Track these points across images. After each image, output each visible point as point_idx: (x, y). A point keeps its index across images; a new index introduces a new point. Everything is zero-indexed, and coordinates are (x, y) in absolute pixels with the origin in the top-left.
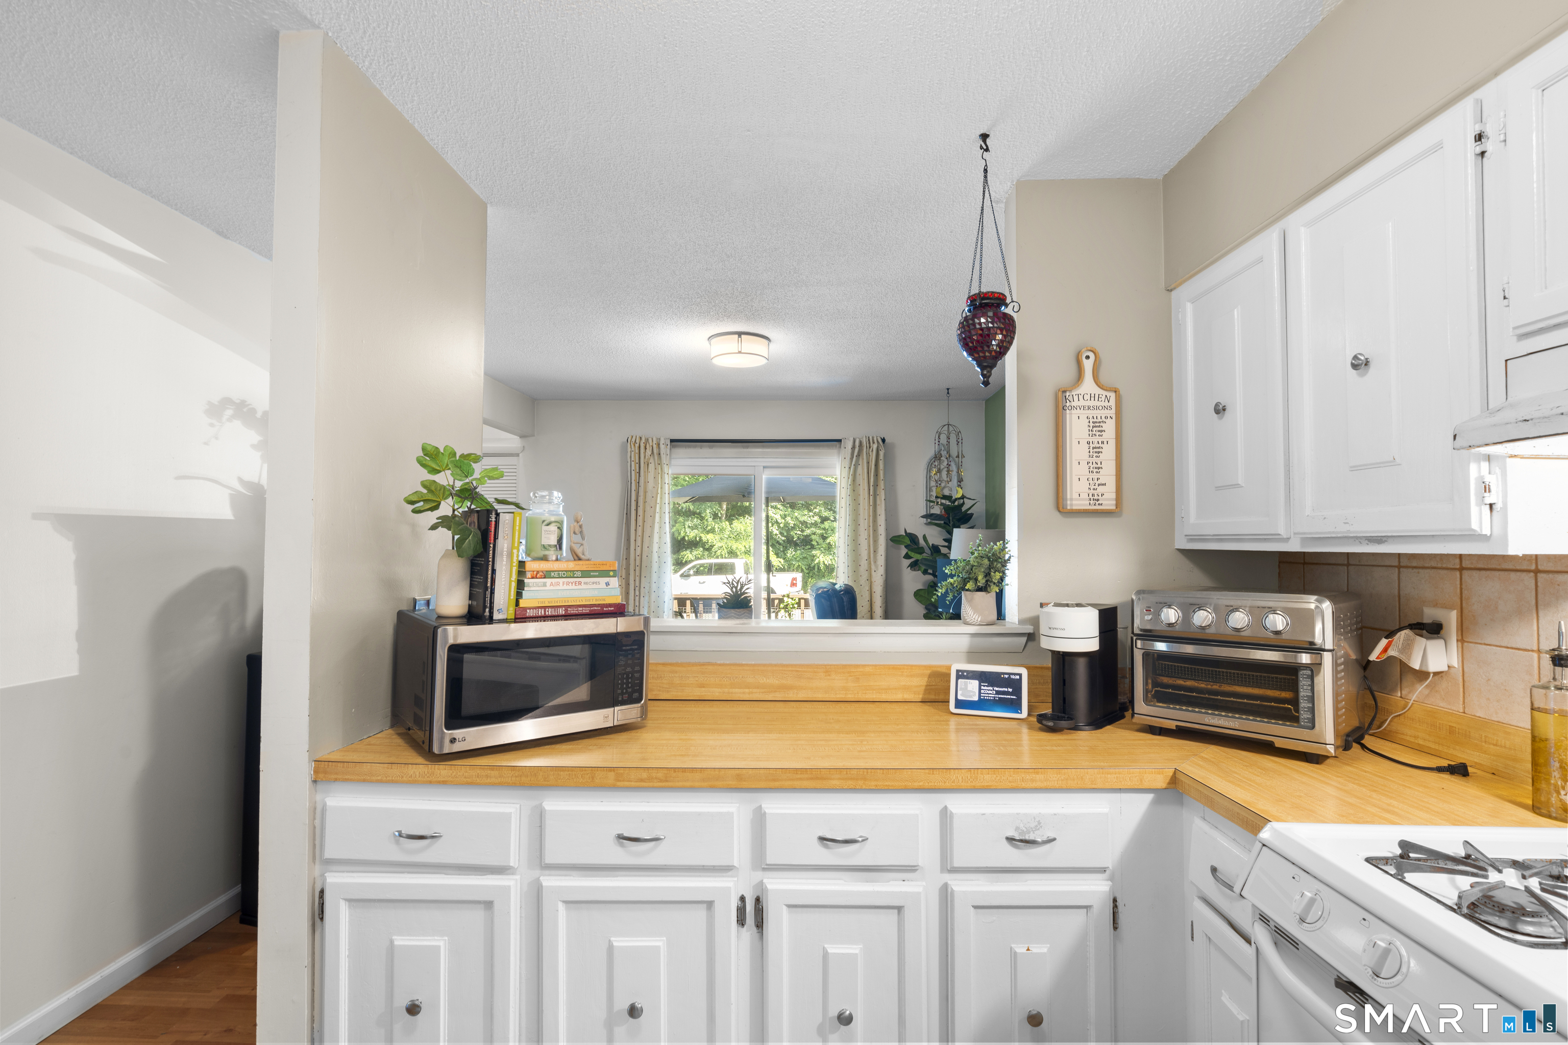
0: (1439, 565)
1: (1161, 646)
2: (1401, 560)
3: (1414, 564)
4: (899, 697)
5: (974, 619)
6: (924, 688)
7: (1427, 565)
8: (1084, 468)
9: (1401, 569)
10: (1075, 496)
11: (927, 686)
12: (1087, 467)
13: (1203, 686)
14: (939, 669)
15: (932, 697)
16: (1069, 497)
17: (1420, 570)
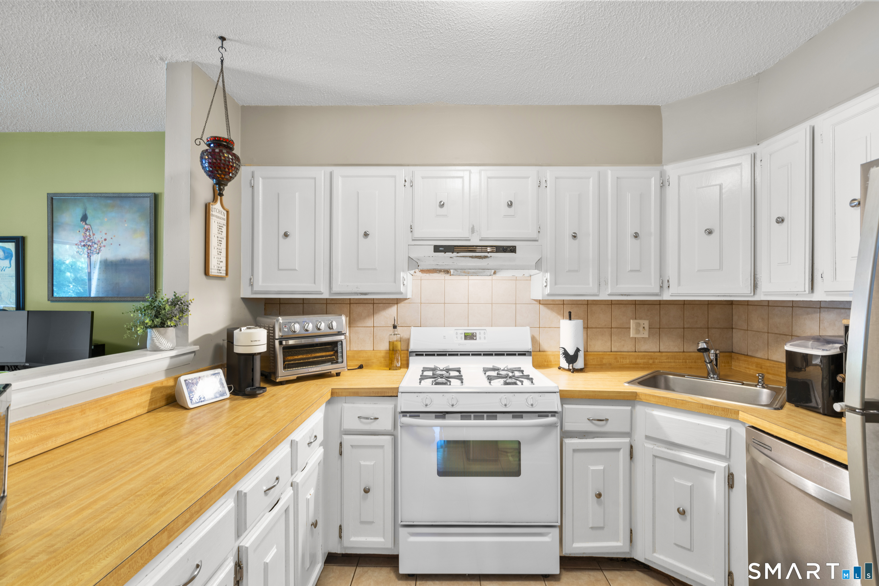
0: (342, 303)
1: (291, 342)
2: (327, 301)
3: (333, 302)
4: (134, 414)
5: (168, 346)
6: (148, 402)
7: (338, 303)
8: (216, 250)
9: (327, 304)
10: (213, 267)
11: (150, 399)
12: (217, 251)
13: (305, 357)
14: (157, 385)
15: (153, 407)
16: (211, 267)
17: (335, 304)
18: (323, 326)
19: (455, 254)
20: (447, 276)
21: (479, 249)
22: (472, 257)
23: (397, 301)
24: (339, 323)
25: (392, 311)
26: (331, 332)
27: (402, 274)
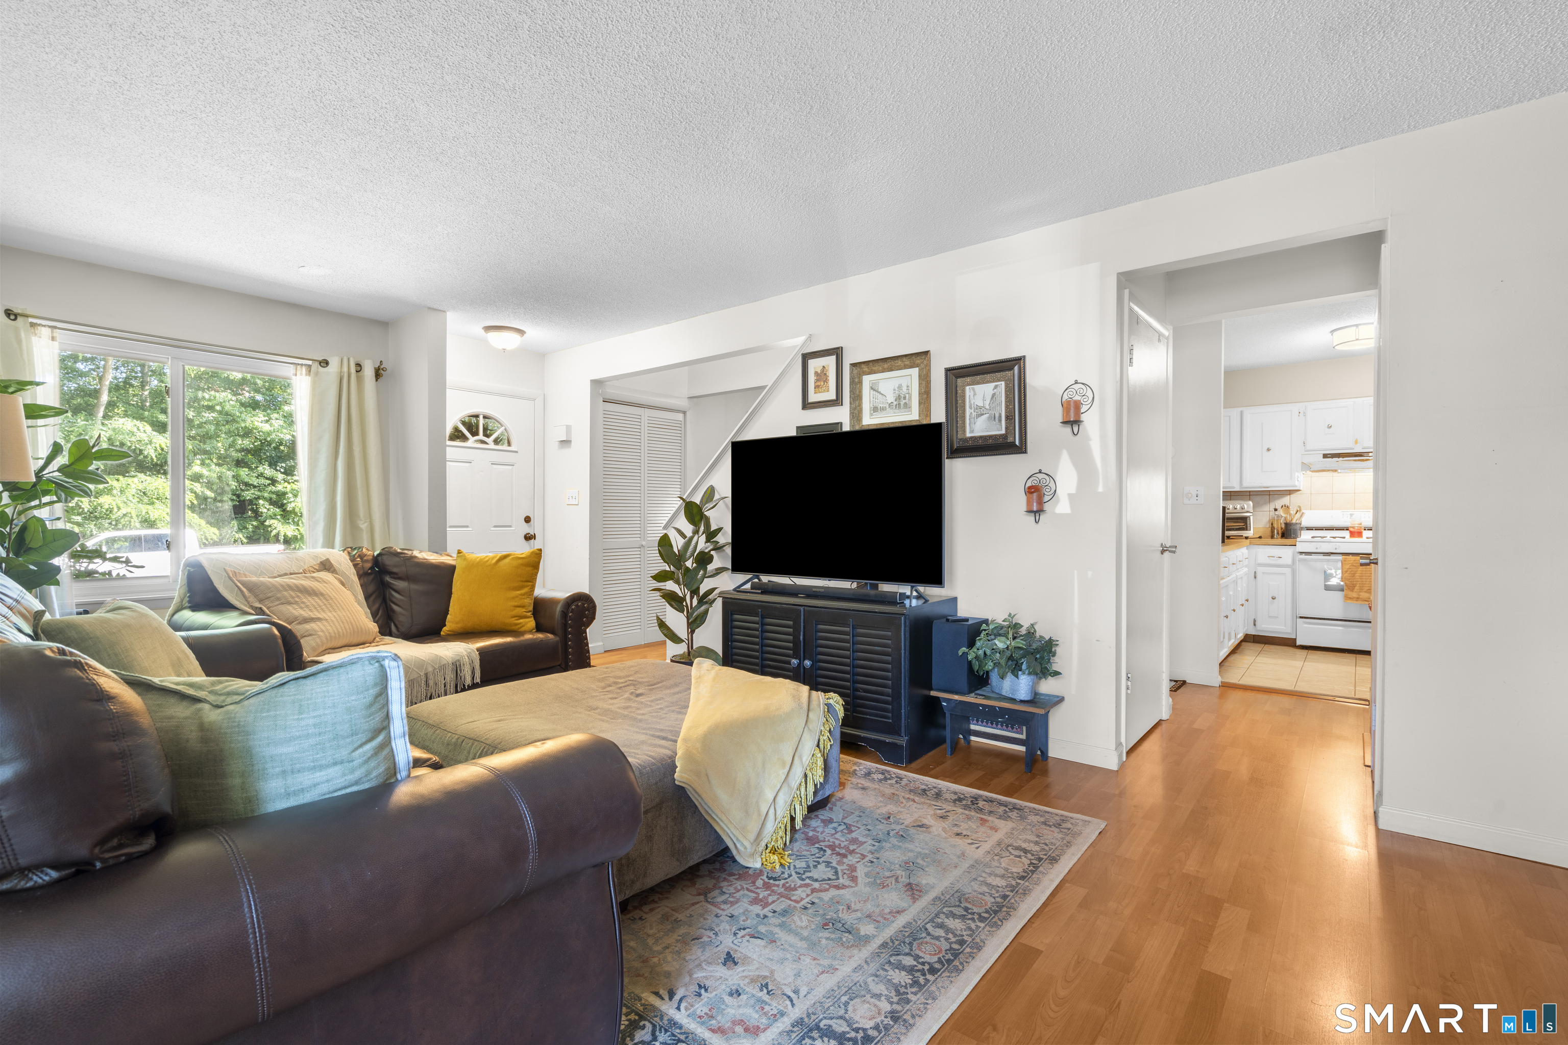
0: (1250, 493)
18: (1238, 507)
19: (1341, 459)
20: (1335, 474)
21: (1365, 454)
22: (1355, 460)
23: (1290, 492)
24: (1248, 506)
25: (1285, 500)
26: (1235, 511)
27: (1297, 474)
